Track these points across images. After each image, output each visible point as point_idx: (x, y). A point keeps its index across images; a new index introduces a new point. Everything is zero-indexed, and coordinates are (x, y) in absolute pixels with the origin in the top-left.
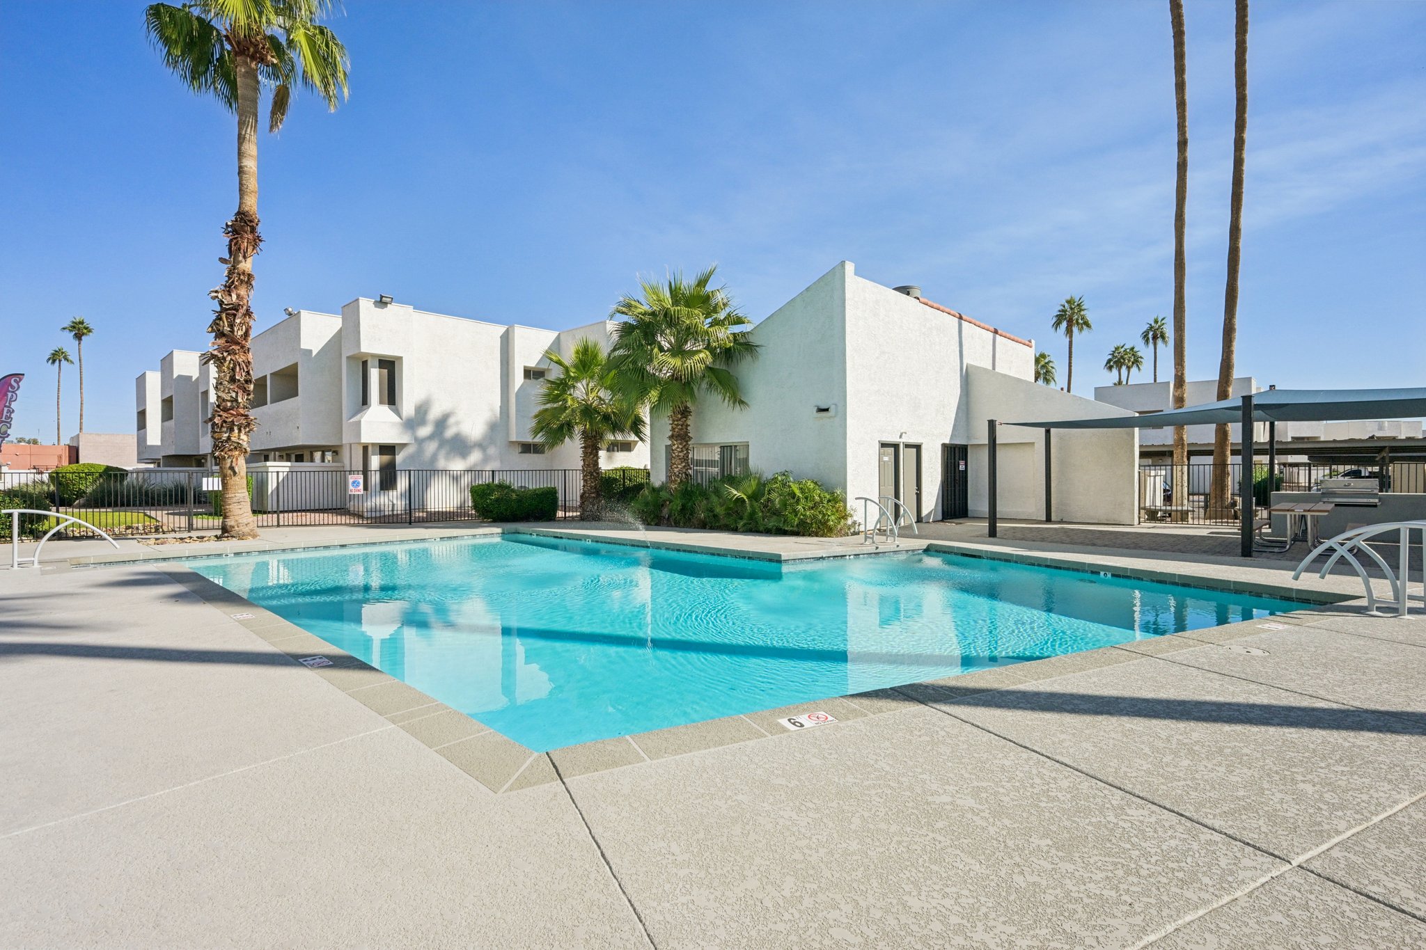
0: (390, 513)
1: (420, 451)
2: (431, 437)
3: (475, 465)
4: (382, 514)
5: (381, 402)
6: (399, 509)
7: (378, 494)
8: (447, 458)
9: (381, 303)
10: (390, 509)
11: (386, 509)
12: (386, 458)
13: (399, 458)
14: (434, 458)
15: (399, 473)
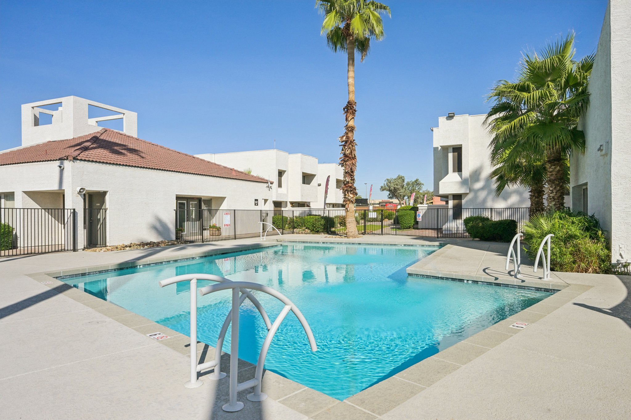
0: (456, 232)
1: (476, 197)
2: (483, 189)
3: (513, 204)
4: (451, 232)
5: (454, 171)
6: (460, 229)
7: (451, 221)
8: (493, 200)
9: (450, 117)
10: (456, 230)
11: (453, 230)
12: (456, 201)
13: (463, 201)
14: (484, 201)
15: (463, 210)
